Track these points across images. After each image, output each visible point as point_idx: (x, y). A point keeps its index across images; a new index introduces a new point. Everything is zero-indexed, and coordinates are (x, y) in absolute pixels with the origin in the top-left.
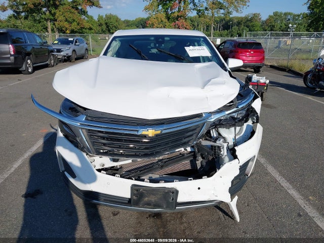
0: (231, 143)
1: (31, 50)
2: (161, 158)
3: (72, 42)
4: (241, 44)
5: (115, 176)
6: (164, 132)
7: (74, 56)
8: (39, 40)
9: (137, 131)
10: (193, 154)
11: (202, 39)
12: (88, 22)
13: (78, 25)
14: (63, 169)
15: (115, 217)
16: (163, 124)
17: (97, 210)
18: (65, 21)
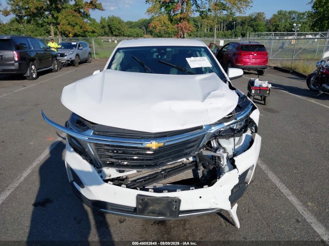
0: (231, 153)
1: (35, 56)
2: (164, 168)
3: (75, 46)
4: (244, 47)
5: (121, 186)
6: (167, 144)
7: (78, 61)
8: (42, 46)
9: (142, 144)
10: (195, 163)
11: (203, 50)
12: (91, 25)
13: (81, 28)
14: (72, 179)
15: (122, 224)
16: (166, 136)
17: (104, 217)
18: (68, 25)
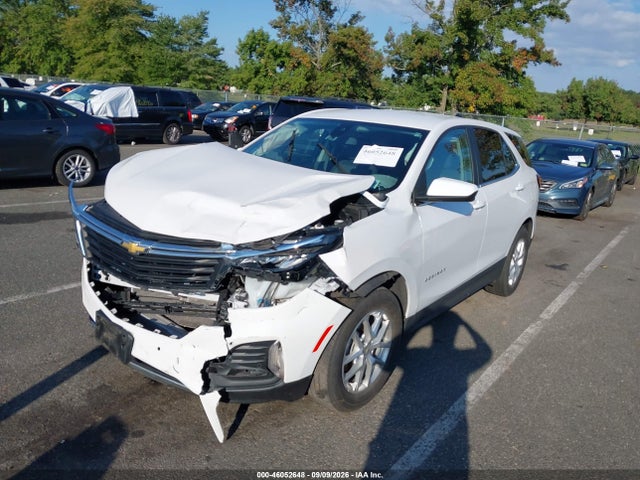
13: (492, 97)
18: (470, 89)
